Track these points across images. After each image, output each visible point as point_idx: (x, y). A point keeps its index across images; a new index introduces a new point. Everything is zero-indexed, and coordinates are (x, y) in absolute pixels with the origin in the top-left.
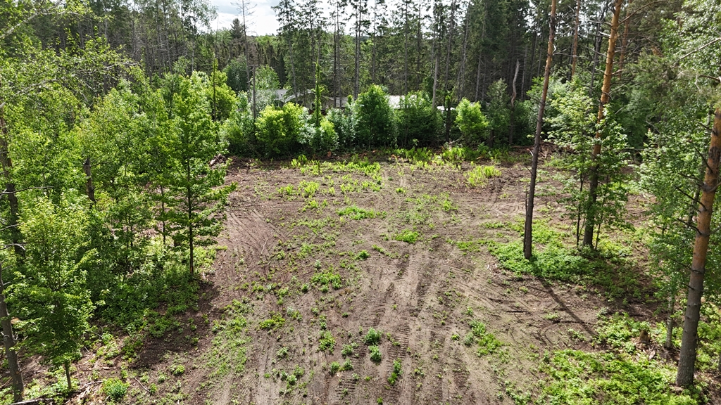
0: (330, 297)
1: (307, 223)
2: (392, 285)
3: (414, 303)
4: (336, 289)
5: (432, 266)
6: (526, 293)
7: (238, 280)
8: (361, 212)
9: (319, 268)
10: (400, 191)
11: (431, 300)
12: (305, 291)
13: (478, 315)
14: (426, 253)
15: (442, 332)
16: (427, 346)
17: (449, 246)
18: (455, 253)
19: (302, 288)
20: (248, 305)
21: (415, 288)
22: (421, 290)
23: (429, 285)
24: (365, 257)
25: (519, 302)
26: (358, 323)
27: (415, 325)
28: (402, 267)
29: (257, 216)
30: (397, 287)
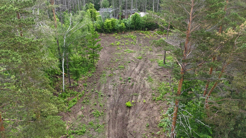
0: (122, 71)
1: (117, 54)
2: (134, 69)
3: (138, 72)
4: (123, 69)
5: (144, 65)
6: (162, 71)
7: (103, 67)
8: (130, 51)
9: (120, 65)
10: (140, 45)
11: (142, 72)
12: (117, 69)
13: (150, 75)
14: (143, 62)
15: (143, 78)
16: (139, 80)
17: (148, 60)
18: (149, 62)
19: (116, 69)
20: (106, 72)
21: (139, 69)
22: (140, 70)
23: (142, 69)
24: (129, 62)
25: (159, 73)
26: (127, 76)
27: (138, 77)
28: (137, 65)
29: (106, 51)
30: (135, 69)
